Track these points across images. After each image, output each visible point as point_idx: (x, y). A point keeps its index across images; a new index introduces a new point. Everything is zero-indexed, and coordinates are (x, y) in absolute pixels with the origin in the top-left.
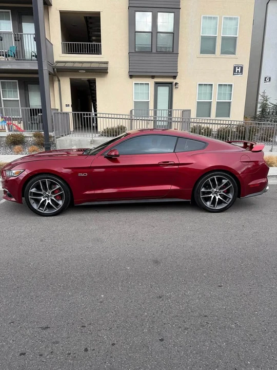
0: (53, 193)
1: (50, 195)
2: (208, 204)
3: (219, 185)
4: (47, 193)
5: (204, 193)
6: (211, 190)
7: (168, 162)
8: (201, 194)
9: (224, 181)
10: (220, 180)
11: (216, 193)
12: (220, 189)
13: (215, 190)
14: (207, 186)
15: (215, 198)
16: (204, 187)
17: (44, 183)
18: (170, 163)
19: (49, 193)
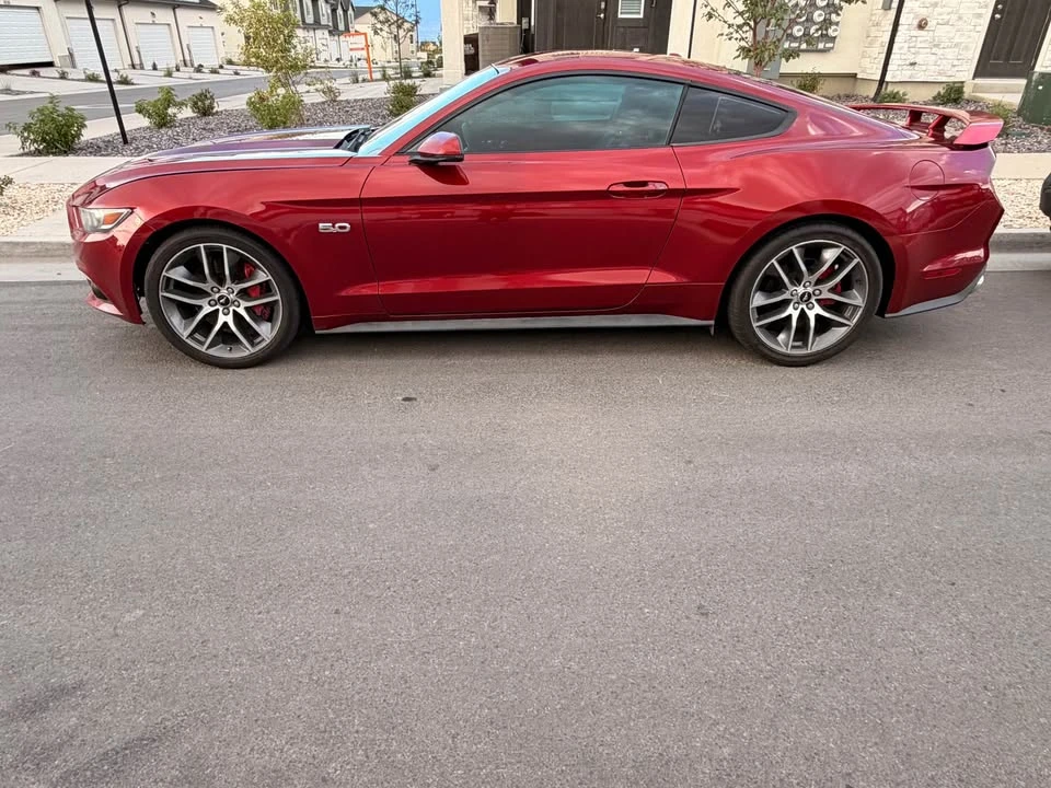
0: (244, 294)
1: (232, 297)
2: (783, 342)
3: (811, 271)
4: (224, 292)
5: (763, 311)
6: (786, 296)
7: (645, 183)
8: (753, 315)
9: (829, 255)
10: (813, 256)
11: (807, 298)
12: (819, 282)
13: (801, 290)
14: (771, 285)
15: (803, 316)
16: (762, 288)
17: (215, 256)
18: (651, 187)
19: (230, 290)
